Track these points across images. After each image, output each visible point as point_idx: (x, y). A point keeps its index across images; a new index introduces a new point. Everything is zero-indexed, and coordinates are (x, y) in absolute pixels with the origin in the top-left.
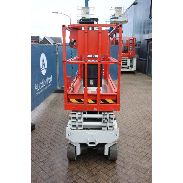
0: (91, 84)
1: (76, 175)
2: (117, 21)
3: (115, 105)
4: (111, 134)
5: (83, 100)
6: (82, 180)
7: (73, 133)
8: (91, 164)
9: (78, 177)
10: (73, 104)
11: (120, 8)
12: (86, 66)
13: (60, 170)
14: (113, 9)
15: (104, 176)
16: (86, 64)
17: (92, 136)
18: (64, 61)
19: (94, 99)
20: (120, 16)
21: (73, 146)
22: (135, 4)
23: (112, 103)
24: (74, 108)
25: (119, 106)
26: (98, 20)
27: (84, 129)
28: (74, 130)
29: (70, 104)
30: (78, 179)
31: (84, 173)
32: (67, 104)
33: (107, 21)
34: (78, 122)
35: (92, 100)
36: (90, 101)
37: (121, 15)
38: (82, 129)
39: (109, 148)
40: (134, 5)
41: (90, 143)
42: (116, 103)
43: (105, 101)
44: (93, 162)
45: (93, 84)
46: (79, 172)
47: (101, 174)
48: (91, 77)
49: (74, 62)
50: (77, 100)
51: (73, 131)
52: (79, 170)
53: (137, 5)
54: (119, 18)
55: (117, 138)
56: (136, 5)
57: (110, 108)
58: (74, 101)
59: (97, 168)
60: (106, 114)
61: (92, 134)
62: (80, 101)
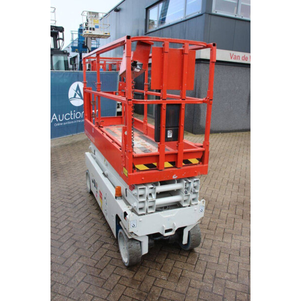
0: (168, 137)
1: (154, 287)
2: (93, 34)
3: (201, 165)
4: (195, 210)
5: (155, 164)
6: (170, 292)
7: (140, 221)
8: (164, 263)
9: (161, 289)
10: (141, 172)
11: (96, 14)
12: (164, 107)
13: (125, 287)
14: (86, 14)
15: (194, 276)
16: (164, 104)
17: (169, 219)
18: (129, 100)
19: (173, 160)
20: (97, 27)
21: (137, 242)
22: (117, 10)
23: (196, 164)
24: (143, 178)
25: (207, 166)
26: (63, 31)
27: (157, 210)
28: (142, 215)
29: (136, 173)
30: (162, 292)
31: (164, 280)
32: (132, 174)
33: (73, 32)
34: (150, 202)
35: (169, 162)
36: (167, 165)
37: (97, 25)
38: (154, 211)
39: (189, 232)
40: (116, 12)
41: (167, 231)
42: (203, 163)
43: (187, 162)
44: (164, 259)
45: (171, 136)
46: (155, 280)
47: (188, 273)
48: (169, 126)
49: (146, 101)
50: (146, 165)
51: (141, 218)
52: (154, 279)
53: (121, 13)
54: (96, 29)
55: (202, 215)
56: (118, 13)
57: (196, 171)
58: (141, 167)
59: (176, 267)
60: (190, 181)
61: (169, 216)
62: (151, 166)
